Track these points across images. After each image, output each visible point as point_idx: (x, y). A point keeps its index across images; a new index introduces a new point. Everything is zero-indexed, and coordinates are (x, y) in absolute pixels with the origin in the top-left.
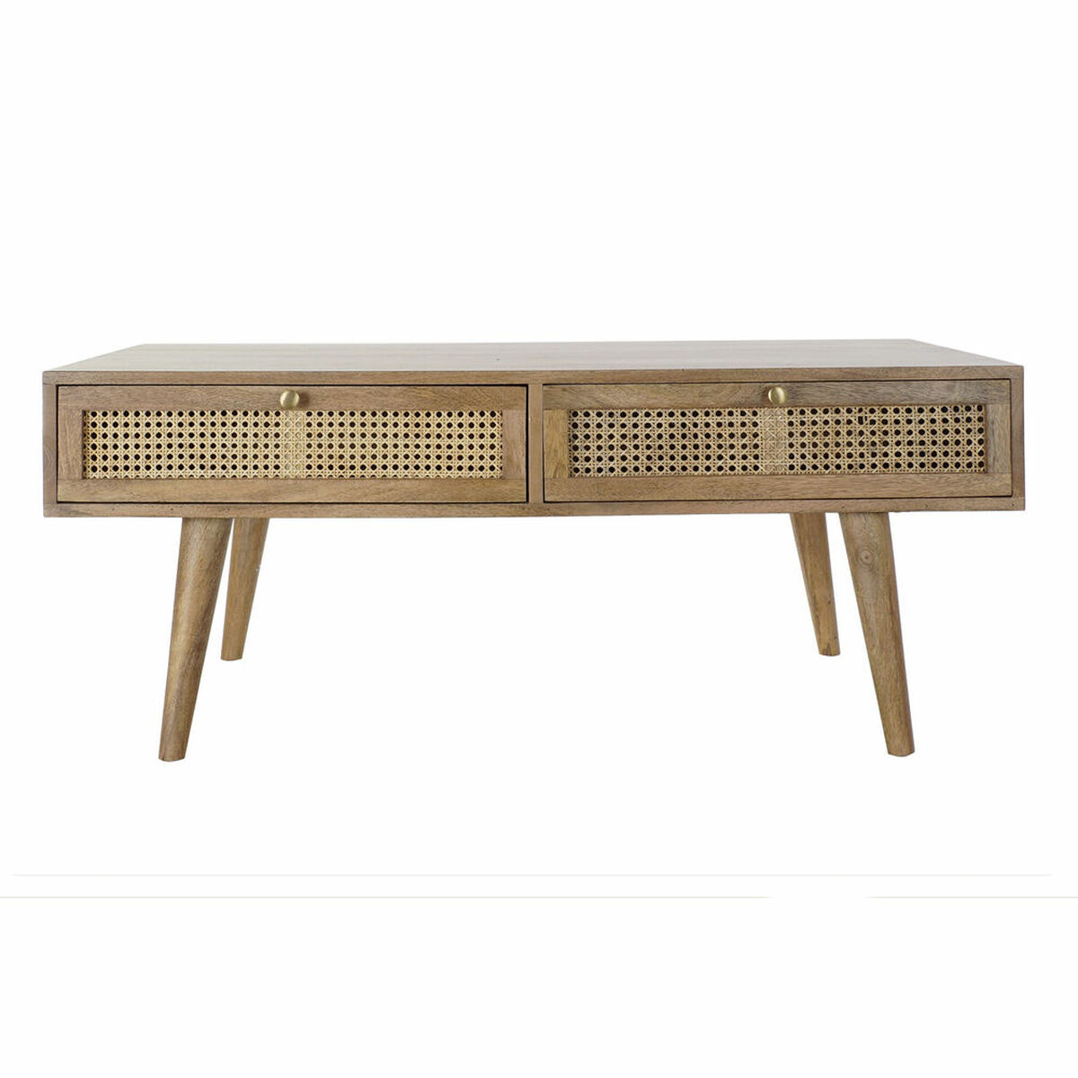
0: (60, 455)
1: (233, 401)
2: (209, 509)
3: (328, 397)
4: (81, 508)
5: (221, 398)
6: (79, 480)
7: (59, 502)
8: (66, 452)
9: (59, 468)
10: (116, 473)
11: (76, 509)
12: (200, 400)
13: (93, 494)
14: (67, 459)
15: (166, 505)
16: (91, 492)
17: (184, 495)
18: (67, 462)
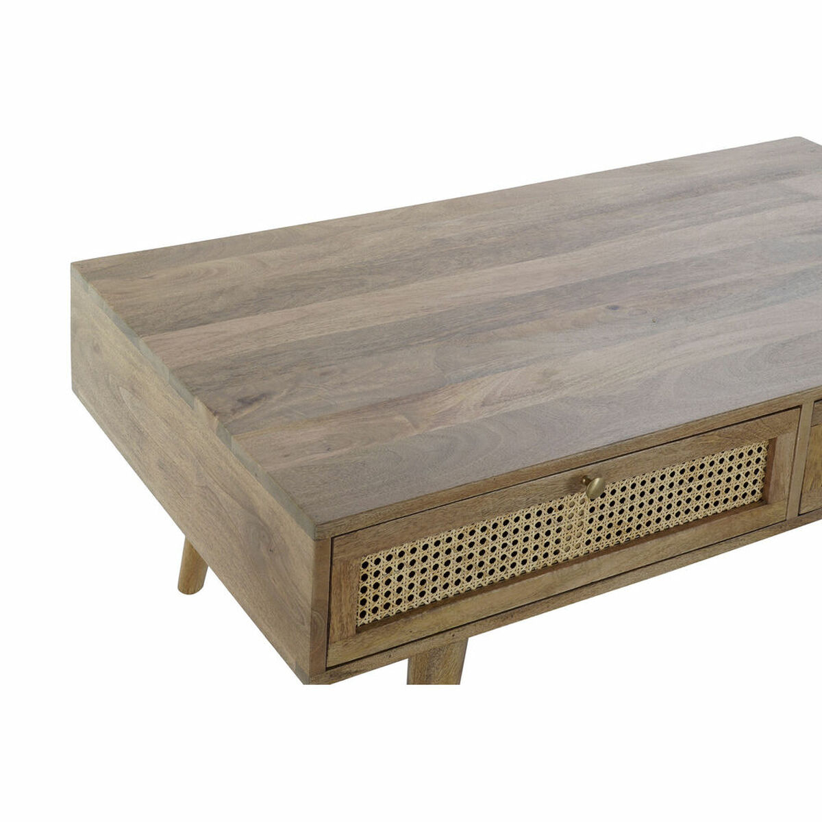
0: (333, 616)
1: (525, 499)
2: (492, 622)
3: (621, 467)
4: (353, 667)
5: (514, 499)
6: (353, 636)
7: (327, 669)
8: (341, 610)
9: (331, 631)
10: (387, 611)
11: (348, 670)
12: (491, 508)
13: (367, 647)
14: (341, 617)
15: (448, 633)
16: (366, 645)
17: (468, 616)
18: (341, 621)
